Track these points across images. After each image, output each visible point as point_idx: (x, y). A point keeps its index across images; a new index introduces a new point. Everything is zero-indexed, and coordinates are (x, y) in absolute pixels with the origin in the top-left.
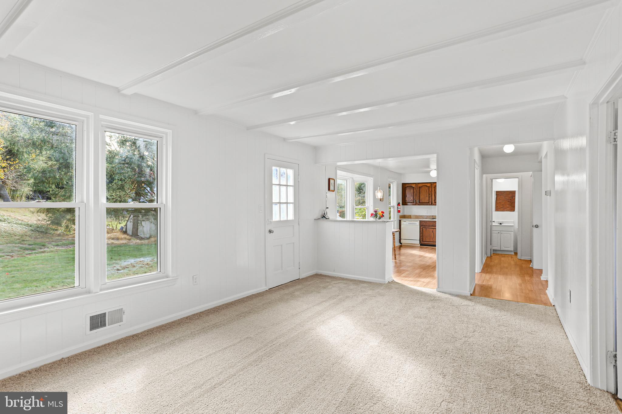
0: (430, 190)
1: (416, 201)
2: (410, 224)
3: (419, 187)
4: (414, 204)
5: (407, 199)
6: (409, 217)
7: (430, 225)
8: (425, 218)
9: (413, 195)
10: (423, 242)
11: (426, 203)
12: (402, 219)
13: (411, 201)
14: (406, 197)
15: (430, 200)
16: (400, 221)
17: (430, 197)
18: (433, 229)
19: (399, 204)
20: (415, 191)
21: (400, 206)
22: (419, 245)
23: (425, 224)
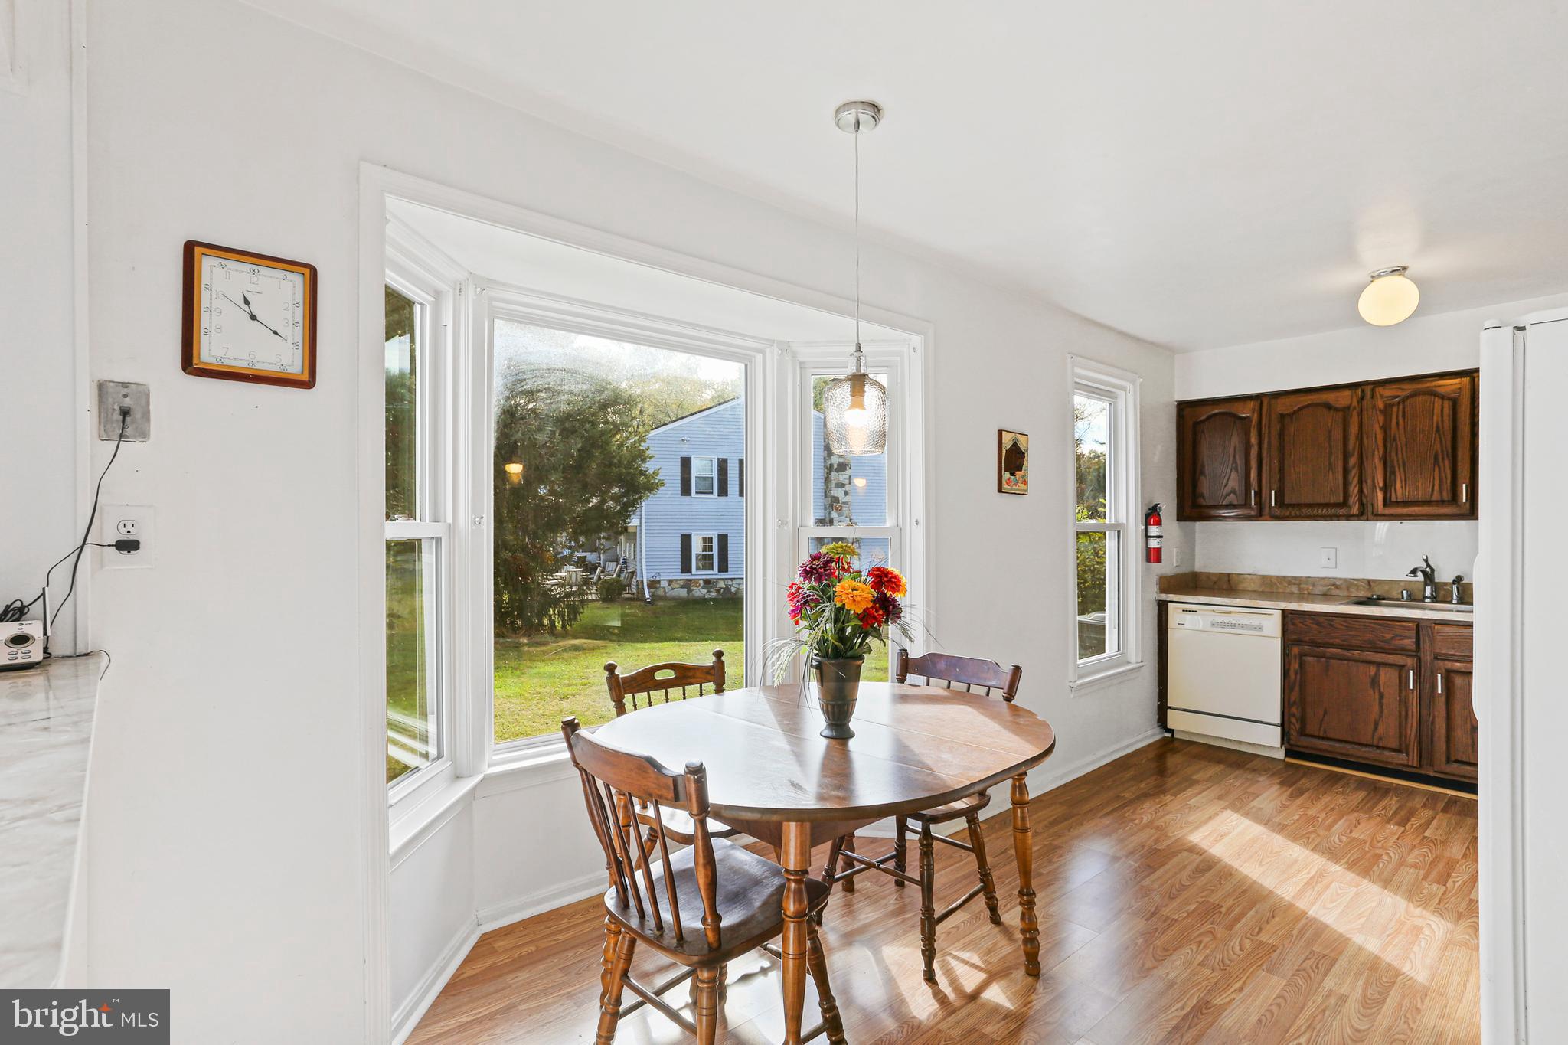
0: (1354, 429)
1: (1258, 494)
2: (1223, 625)
3: (1282, 416)
4: (1245, 512)
5: (1205, 486)
6: (1224, 585)
7: (1354, 642)
8: (1319, 590)
9: (1240, 461)
10: (1305, 741)
11: (1327, 505)
12: (1171, 597)
13: (1232, 499)
14: (1202, 473)
15: (1354, 490)
16: (1162, 607)
17: (1354, 472)
18: (1373, 670)
19: (1152, 515)
20: (1254, 440)
21: (1159, 523)
22: (1280, 755)
23: (1320, 632)
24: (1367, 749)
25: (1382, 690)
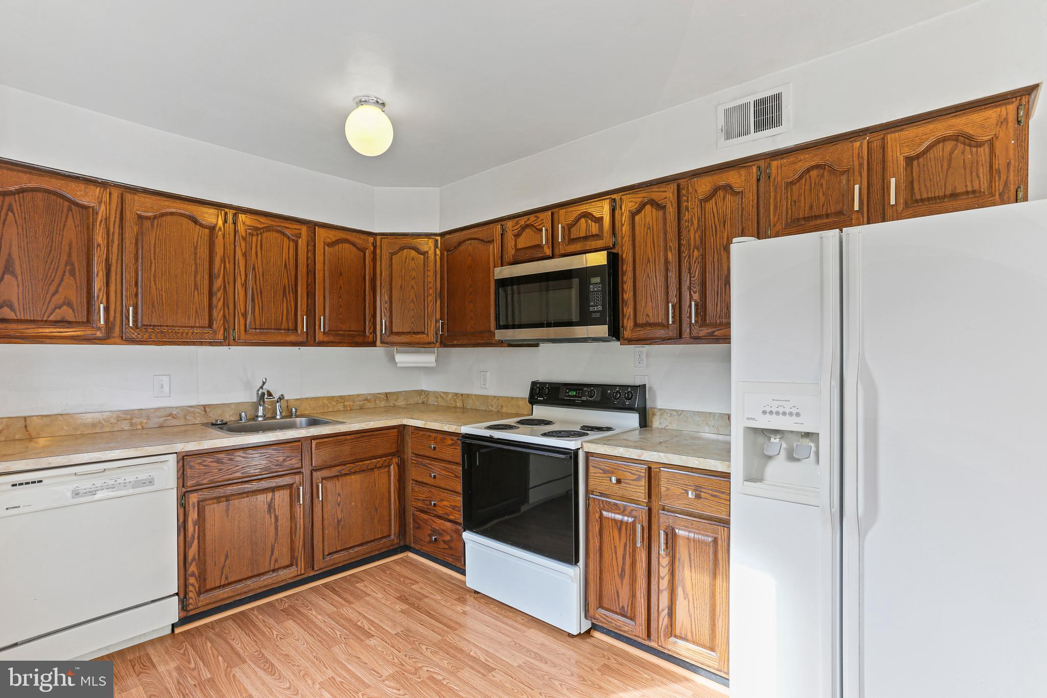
3: (139, 218)
10: (205, 599)
18: (270, 495)
23: (220, 470)
24: (265, 577)
25: (277, 513)
